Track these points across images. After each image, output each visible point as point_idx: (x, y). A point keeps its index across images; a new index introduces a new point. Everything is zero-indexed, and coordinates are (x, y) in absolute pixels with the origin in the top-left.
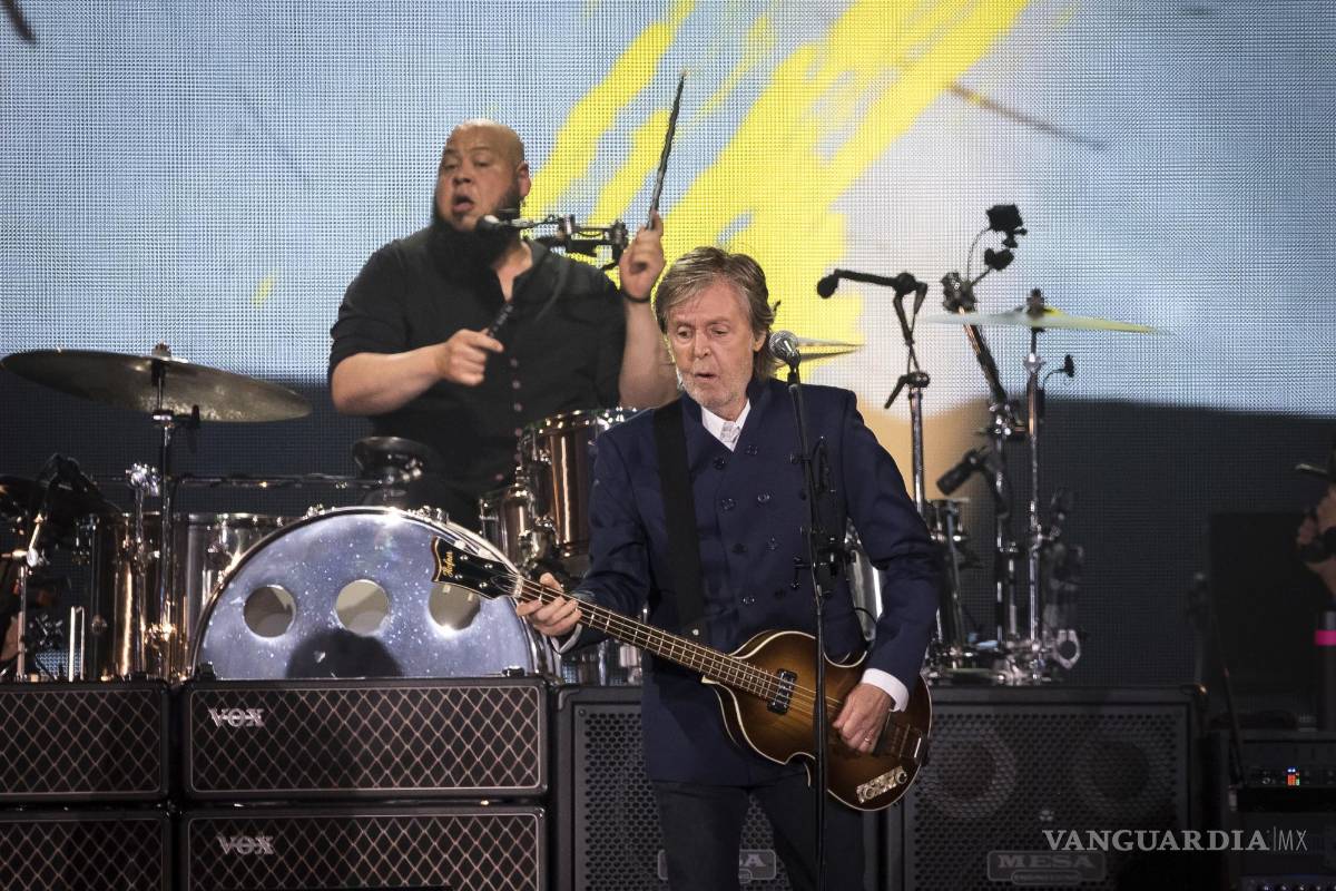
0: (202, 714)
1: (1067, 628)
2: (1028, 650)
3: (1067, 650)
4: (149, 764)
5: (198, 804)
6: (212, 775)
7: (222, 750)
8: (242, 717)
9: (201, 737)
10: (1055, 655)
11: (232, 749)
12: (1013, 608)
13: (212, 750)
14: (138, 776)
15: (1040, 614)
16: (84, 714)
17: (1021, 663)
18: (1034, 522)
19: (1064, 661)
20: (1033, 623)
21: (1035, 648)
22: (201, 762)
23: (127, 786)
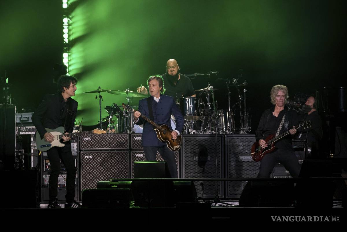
0: (133, 138)
1: (250, 126)
2: (244, 129)
3: (249, 129)
4: (126, 144)
5: (133, 150)
6: (135, 146)
7: (136, 143)
8: (139, 138)
9: (133, 141)
10: (248, 130)
11: (137, 143)
12: (242, 124)
13: (135, 143)
14: (125, 146)
15: (246, 124)
16: (118, 138)
17: (243, 131)
18: (245, 112)
19: (249, 131)
20: (245, 126)
21: (245, 129)
22: (133, 144)
23: (123, 147)
